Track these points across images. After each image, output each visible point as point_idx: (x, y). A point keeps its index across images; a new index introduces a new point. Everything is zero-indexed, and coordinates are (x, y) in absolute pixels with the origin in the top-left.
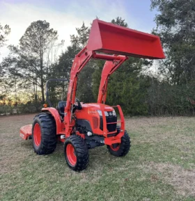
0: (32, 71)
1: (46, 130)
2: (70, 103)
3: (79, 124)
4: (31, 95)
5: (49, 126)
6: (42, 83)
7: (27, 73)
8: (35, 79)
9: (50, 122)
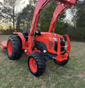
0: (9, 15)
1: (15, 46)
2: (33, 31)
3: (37, 44)
4: (8, 26)
5: (18, 44)
6: (14, 21)
7: (7, 16)
8: (11, 19)
9: (19, 42)
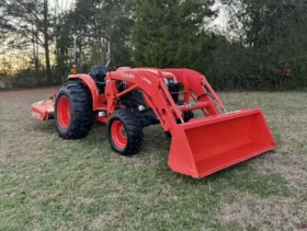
0: (31, 22)
1: (78, 104)
4: (29, 60)
5: (83, 99)
6: (46, 41)
7: (23, 24)
9: (84, 94)
